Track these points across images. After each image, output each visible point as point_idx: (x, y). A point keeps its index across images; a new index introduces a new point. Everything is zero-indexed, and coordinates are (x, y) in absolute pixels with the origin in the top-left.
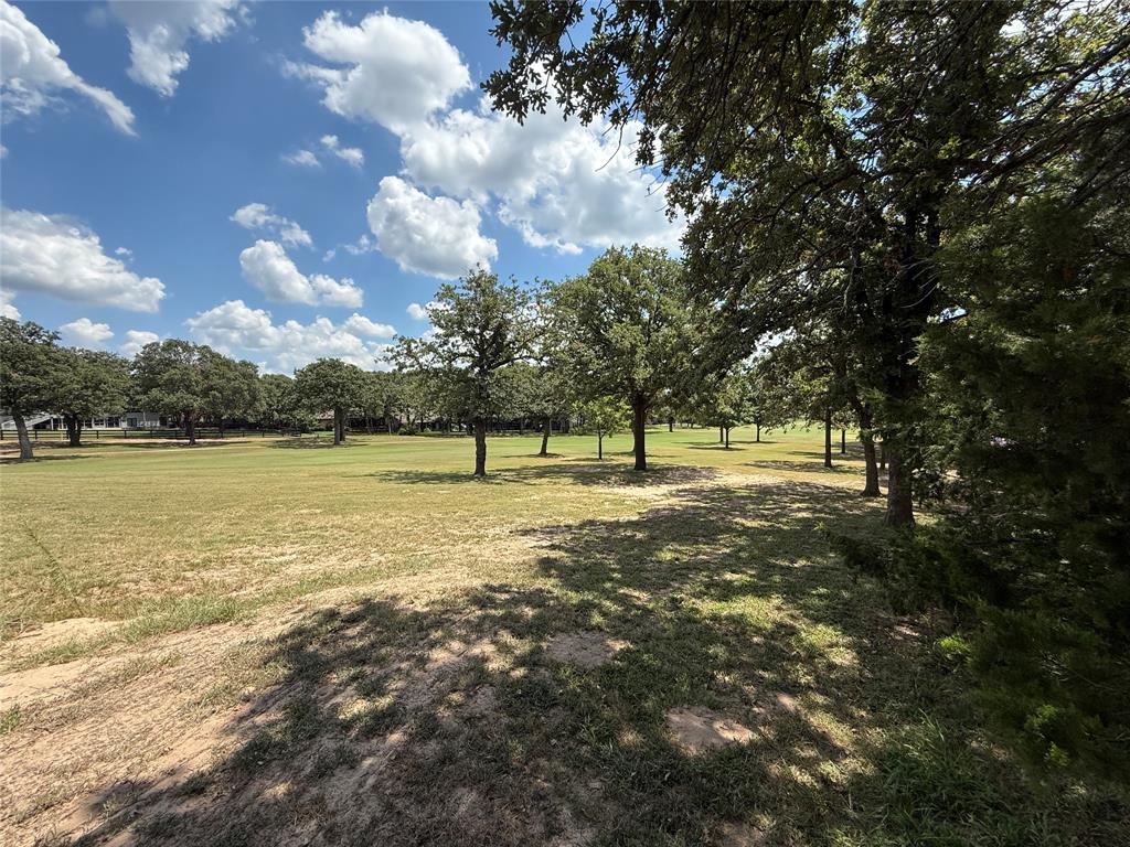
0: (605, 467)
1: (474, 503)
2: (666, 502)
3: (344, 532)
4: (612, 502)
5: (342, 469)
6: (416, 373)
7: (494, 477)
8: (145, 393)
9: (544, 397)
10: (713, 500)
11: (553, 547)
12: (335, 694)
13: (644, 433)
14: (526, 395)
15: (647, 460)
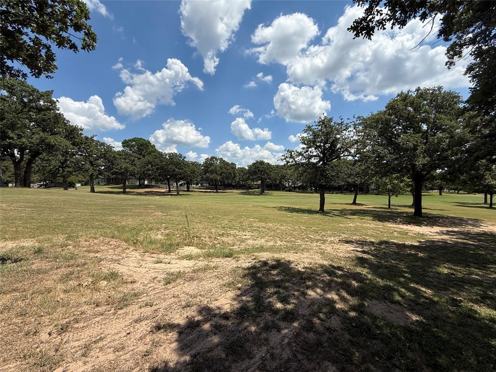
0: (393, 212)
1: (320, 224)
2: (440, 237)
3: (266, 230)
4: (399, 233)
5: (264, 204)
6: (294, 165)
7: (329, 213)
8: (205, 175)
9: (356, 175)
10: (480, 240)
11: (364, 252)
12: (269, 297)
13: (421, 195)
14: (345, 174)
15: (423, 211)
